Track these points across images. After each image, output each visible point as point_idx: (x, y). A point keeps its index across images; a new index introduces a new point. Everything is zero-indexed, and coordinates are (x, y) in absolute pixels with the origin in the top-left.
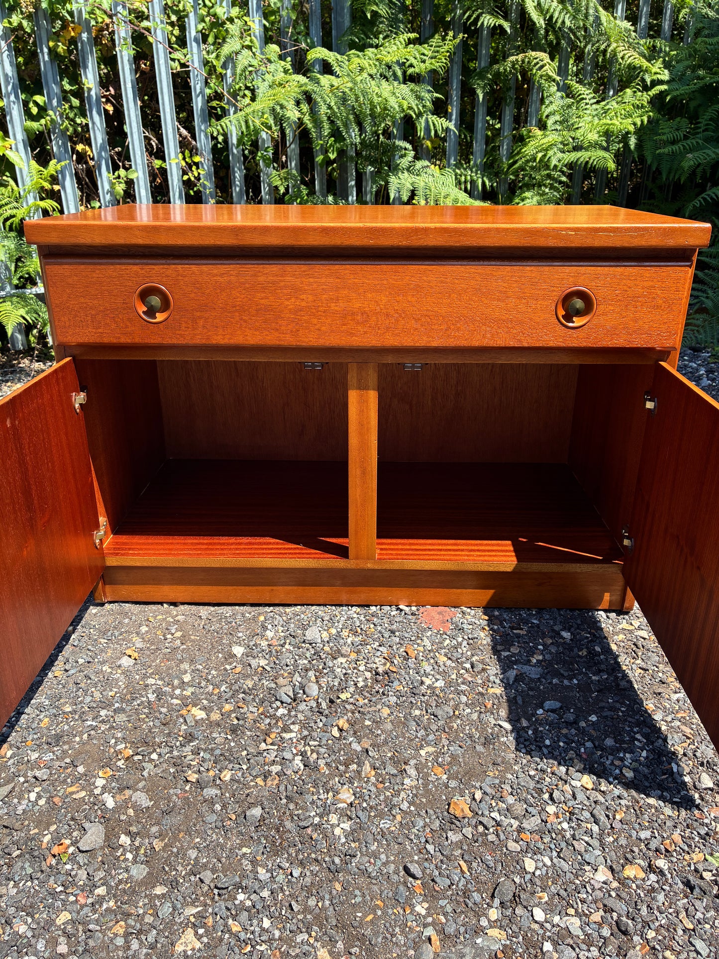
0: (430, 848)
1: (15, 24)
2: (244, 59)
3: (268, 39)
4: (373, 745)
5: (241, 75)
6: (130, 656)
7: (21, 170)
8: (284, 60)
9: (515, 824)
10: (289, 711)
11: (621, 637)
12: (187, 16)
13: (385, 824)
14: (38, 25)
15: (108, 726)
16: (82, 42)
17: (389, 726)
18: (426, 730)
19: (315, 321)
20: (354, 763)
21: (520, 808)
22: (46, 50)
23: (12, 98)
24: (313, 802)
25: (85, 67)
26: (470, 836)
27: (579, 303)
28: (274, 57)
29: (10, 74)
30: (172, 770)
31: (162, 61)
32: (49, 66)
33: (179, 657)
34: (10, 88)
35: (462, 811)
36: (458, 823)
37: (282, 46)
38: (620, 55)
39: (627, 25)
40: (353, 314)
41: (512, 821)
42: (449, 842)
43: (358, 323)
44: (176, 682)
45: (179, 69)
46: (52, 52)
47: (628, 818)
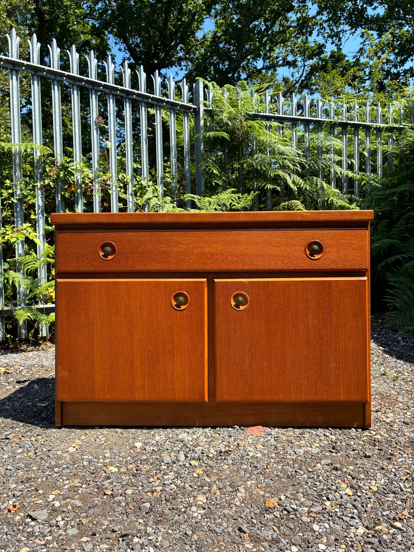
0: (255, 521)
1: (46, 183)
2: (154, 201)
3: (165, 195)
4: (218, 480)
5: (152, 208)
6: (74, 447)
7: (39, 246)
8: (173, 203)
9: (306, 509)
10: (168, 467)
11: (365, 438)
12: (128, 184)
13: (226, 511)
14: (57, 185)
15: (58, 475)
16: (77, 193)
17: (228, 472)
18: (250, 473)
19: (187, 258)
20: (206, 486)
21: (309, 503)
22: (59, 196)
23: (40, 216)
24: (182, 502)
25: (78, 204)
26: (279, 516)
27: (316, 247)
28: (168, 202)
29: (41, 205)
30: (96, 490)
31: (115, 203)
32: (60, 203)
33: (103, 448)
34: (40, 211)
35: (273, 504)
36: (271, 510)
37: (172, 198)
38: (335, 202)
39: (337, 191)
40: (205, 254)
41: (304, 508)
42: (266, 518)
43: (208, 259)
44: (101, 457)
45: (122, 206)
46: (63, 197)
47: (375, 507)
